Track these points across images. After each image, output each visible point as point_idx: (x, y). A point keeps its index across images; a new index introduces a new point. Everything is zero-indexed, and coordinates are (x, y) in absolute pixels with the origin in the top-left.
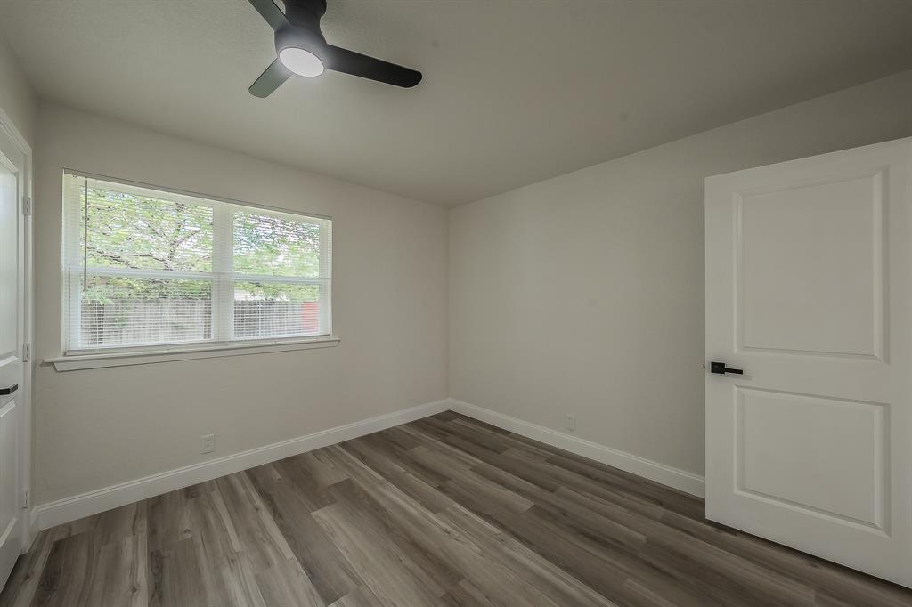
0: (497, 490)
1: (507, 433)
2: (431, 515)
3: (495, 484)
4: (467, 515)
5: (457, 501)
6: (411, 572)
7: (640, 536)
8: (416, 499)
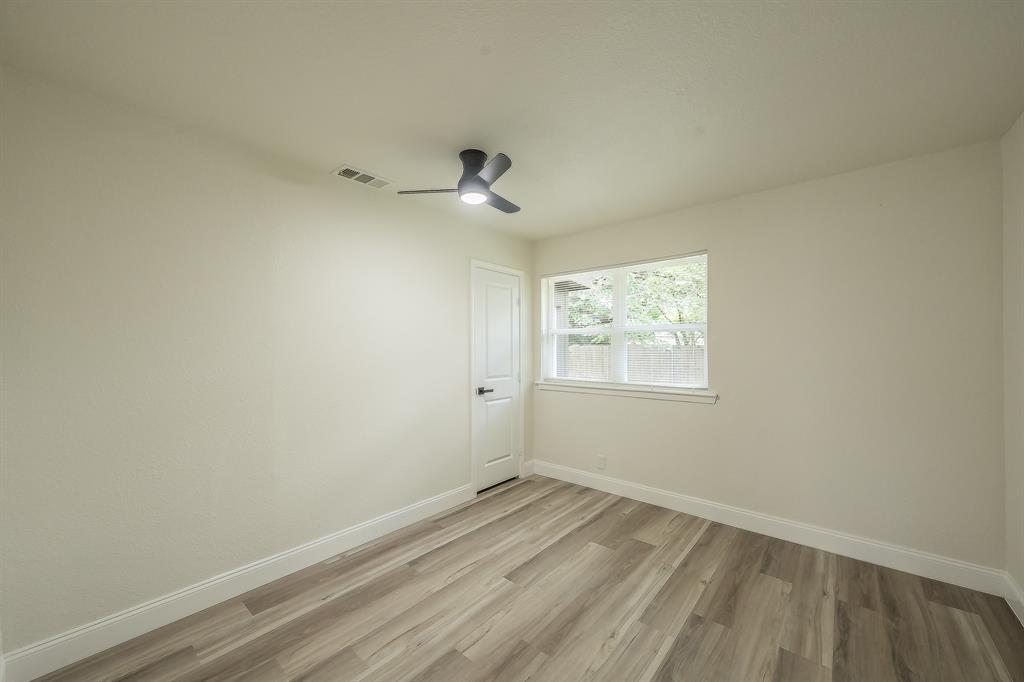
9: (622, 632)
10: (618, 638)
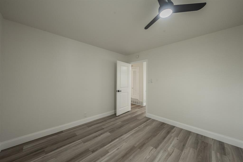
0: (99, 138)
1: (62, 132)
2: (109, 154)
3: (96, 138)
4: (111, 145)
5: (104, 147)
6: (134, 156)
7: (120, 123)
8: (99, 159)
9: (116, 149)
10: (117, 148)
